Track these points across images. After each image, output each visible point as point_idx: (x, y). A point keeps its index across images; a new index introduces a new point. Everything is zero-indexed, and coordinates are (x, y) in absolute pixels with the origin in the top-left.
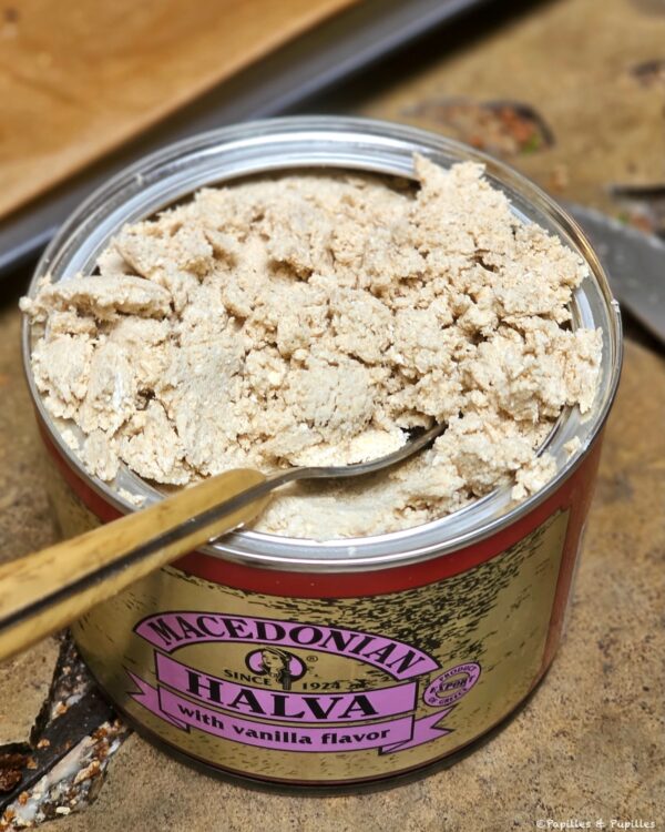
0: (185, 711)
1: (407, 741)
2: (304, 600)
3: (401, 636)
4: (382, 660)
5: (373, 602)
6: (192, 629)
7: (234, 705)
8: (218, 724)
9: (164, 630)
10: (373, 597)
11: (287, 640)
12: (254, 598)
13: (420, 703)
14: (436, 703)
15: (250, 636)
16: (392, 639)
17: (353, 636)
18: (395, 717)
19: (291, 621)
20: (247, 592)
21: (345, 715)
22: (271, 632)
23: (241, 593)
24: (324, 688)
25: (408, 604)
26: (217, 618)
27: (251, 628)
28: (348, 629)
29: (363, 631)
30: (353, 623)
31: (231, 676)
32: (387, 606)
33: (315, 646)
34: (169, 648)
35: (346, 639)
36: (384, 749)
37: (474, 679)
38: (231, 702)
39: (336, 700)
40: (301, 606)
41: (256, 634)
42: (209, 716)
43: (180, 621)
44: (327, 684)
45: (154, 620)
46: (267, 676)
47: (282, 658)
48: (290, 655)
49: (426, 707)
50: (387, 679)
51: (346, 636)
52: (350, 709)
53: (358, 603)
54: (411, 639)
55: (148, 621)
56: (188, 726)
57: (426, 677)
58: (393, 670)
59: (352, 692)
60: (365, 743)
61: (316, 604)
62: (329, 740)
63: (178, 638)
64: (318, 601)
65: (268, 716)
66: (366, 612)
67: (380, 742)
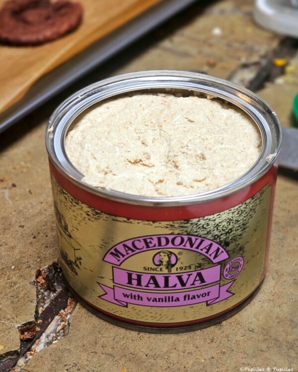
0: (125, 296)
1: (217, 298)
2: (177, 222)
3: (215, 239)
4: (207, 252)
5: (204, 220)
6: (130, 249)
7: (147, 286)
8: (140, 298)
9: (116, 254)
10: (204, 217)
11: (170, 245)
12: (157, 224)
13: (222, 277)
14: (228, 278)
15: (155, 246)
16: (212, 240)
17: (196, 239)
18: (213, 284)
19: (172, 234)
20: (154, 222)
21: (193, 284)
22: (163, 242)
23: (151, 223)
24: (185, 269)
25: (217, 221)
26: (141, 239)
27: (155, 241)
28: (194, 236)
29: (200, 236)
30: (196, 232)
31: (146, 270)
32: (209, 222)
33: (181, 246)
34: (118, 263)
35: (193, 241)
36: (209, 302)
37: (242, 266)
38: (146, 285)
39: (189, 275)
40: (176, 225)
41: (157, 245)
42: (136, 295)
43: (125, 246)
44: (186, 267)
45: (113, 251)
46: (161, 267)
47: (168, 255)
48: (171, 253)
49: (224, 279)
50: (209, 263)
51: (193, 238)
52: (195, 281)
53: (199, 221)
54: (218, 240)
55: (110, 252)
56: (127, 303)
57: (224, 262)
58: (212, 258)
59: (195, 271)
60: (201, 299)
61: (182, 223)
62: (187, 298)
63: (123, 256)
64: (182, 221)
65: (162, 289)
66: (201, 225)
67: (207, 298)
